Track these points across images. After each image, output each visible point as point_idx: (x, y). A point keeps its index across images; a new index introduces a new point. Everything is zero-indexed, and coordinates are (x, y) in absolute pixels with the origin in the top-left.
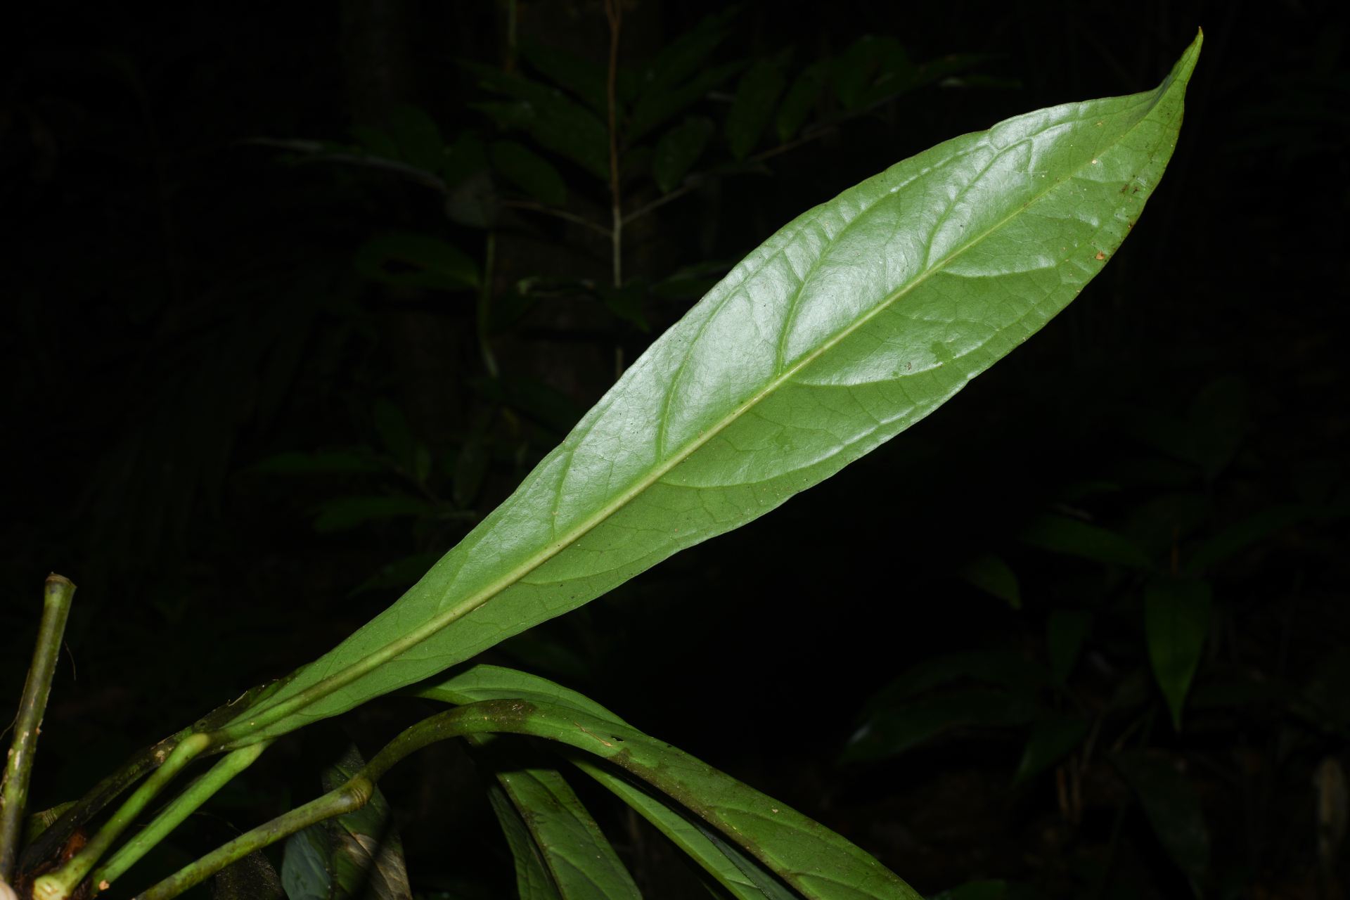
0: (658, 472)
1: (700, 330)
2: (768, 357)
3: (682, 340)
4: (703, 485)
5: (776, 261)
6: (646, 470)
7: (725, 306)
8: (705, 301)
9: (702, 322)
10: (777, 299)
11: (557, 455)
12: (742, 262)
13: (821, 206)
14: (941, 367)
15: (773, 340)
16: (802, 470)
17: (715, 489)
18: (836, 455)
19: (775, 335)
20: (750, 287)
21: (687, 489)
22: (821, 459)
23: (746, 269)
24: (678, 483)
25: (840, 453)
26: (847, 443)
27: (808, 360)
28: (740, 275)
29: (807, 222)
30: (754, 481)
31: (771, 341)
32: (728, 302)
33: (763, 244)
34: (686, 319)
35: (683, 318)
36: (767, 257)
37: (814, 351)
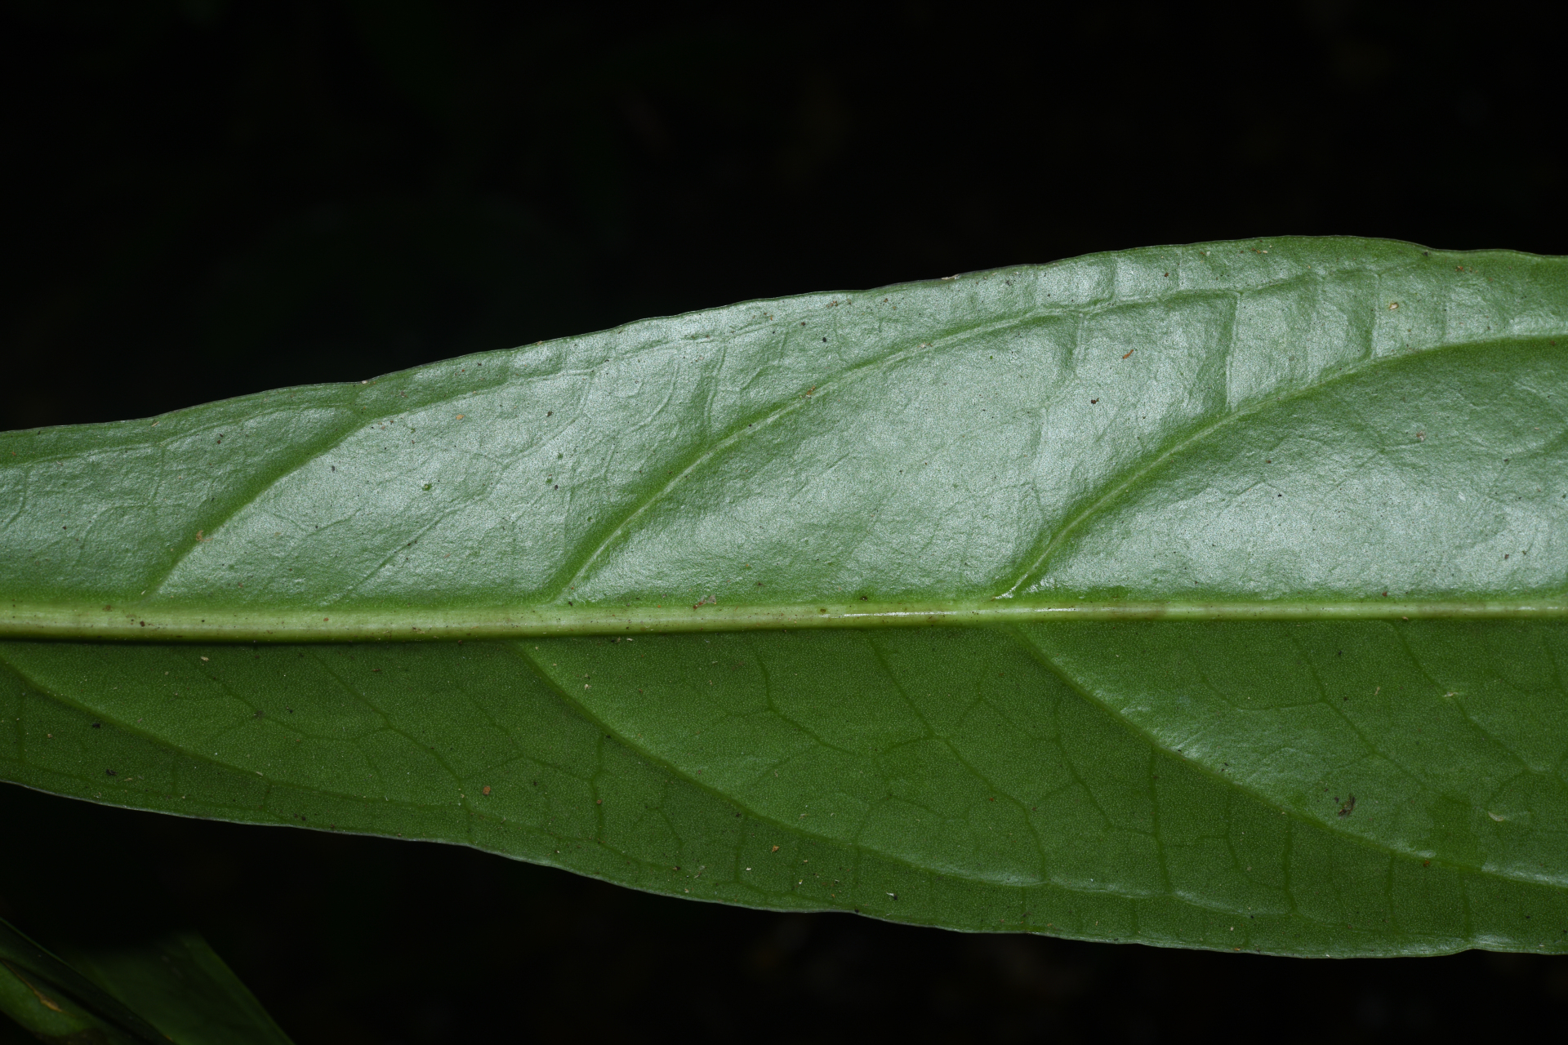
0: (530, 620)
1: (895, 348)
2: (1011, 532)
3: (833, 343)
4: (628, 731)
5: (1202, 311)
6: (506, 595)
7: (995, 334)
8: (955, 286)
9: (912, 331)
10: (1134, 406)
11: (324, 403)
12: (1114, 255)
13: (1413, 251)
14: (1426, 864)
15: (1055, 500)
16: (898, 866)
17: (652, 765)
18: (1011, 890)
19: (1065, 492)
20: (1090, 330)
21: (574, 711)
22: (966, 873)
23: (1111, 280)
24: (563, 682)
25: (1023, 892)
26: (1058, 880)
27: (1104, 610)
28: (1087, 286)
29: (1348, 264)
30: (760, 809)
31: (1048, 499)
32: (1011, 328)
33: (1200, 247)
34: (879, 299)
35: (873, 291)
36: (1184, 286)
37: (1135, 600)
